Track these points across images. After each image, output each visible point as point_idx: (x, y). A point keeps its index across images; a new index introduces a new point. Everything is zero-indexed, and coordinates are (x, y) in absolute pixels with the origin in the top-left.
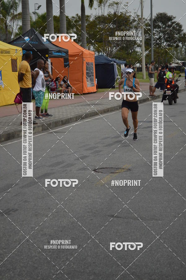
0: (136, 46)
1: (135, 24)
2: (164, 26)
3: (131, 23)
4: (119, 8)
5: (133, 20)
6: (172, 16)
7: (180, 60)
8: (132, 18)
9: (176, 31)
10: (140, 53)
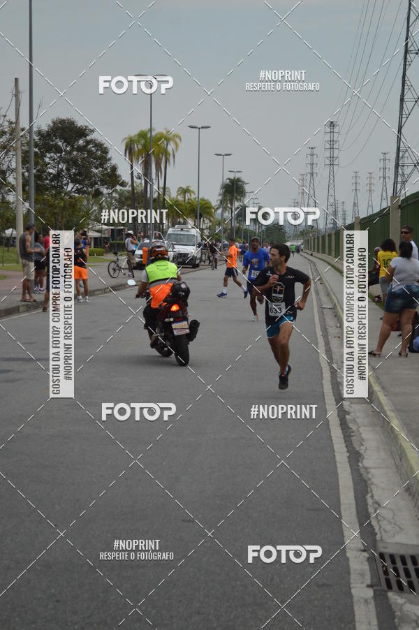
0: (7, 188)
2: (68, 149)
6: (86, 127)
9: (94, 161)
10: (14, 205)
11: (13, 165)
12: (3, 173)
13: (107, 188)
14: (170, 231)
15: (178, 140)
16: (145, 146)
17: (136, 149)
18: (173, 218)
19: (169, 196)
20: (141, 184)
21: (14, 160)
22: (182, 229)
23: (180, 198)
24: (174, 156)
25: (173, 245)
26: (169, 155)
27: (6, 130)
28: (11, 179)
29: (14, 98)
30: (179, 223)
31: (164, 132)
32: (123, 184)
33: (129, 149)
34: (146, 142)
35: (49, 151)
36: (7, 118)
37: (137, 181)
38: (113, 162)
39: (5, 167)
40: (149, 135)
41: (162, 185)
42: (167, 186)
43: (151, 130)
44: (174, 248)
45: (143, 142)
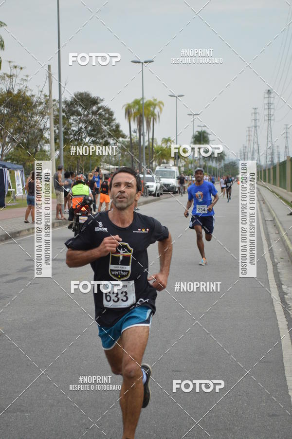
0: (44, 141)
1: (40, 108)
2: (86, 113)
3: (35, 106)
4: (14, 82)
5: (37, 102)
6: (98, 97)
7: (112, 165)
8: (35, 99)
9: (104, 121)
10: (49, 153)
11: (48, 126)
12: (41, 130)
13: (113, 140)
14: (158, 168)
15: (161, 105)
16: (139, 110)
17: (133, 112)
18: (159, 159)
19: (156, 144)
20: (136, 136)
21: (48, 121)
22: (166, 167)
23: (164, 146)
24: (159, 116)
25: (160, 178)
26: (156, 116)
27: (43, 101)
28: (46, 135)
29: (48, 79)
30: (164, 163)
31: (152, 100)
32: (124, 136)
33: (128, 112)
34: (139, 107)
35: (72, 114)
36: (43, 93)
37: (134, 134)
38: (117, 121)
39: (42, 127)
40: (141, 102)
41: (151, 137)
42: (154, 137)
43: (143, 99)
44: (160, 180)
45: (137, 107)
